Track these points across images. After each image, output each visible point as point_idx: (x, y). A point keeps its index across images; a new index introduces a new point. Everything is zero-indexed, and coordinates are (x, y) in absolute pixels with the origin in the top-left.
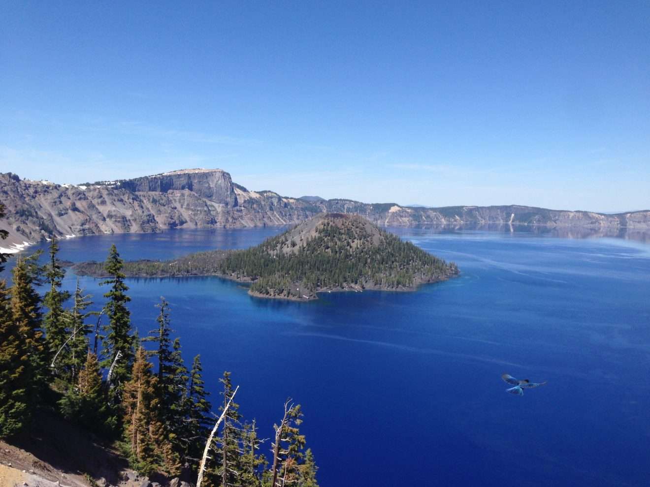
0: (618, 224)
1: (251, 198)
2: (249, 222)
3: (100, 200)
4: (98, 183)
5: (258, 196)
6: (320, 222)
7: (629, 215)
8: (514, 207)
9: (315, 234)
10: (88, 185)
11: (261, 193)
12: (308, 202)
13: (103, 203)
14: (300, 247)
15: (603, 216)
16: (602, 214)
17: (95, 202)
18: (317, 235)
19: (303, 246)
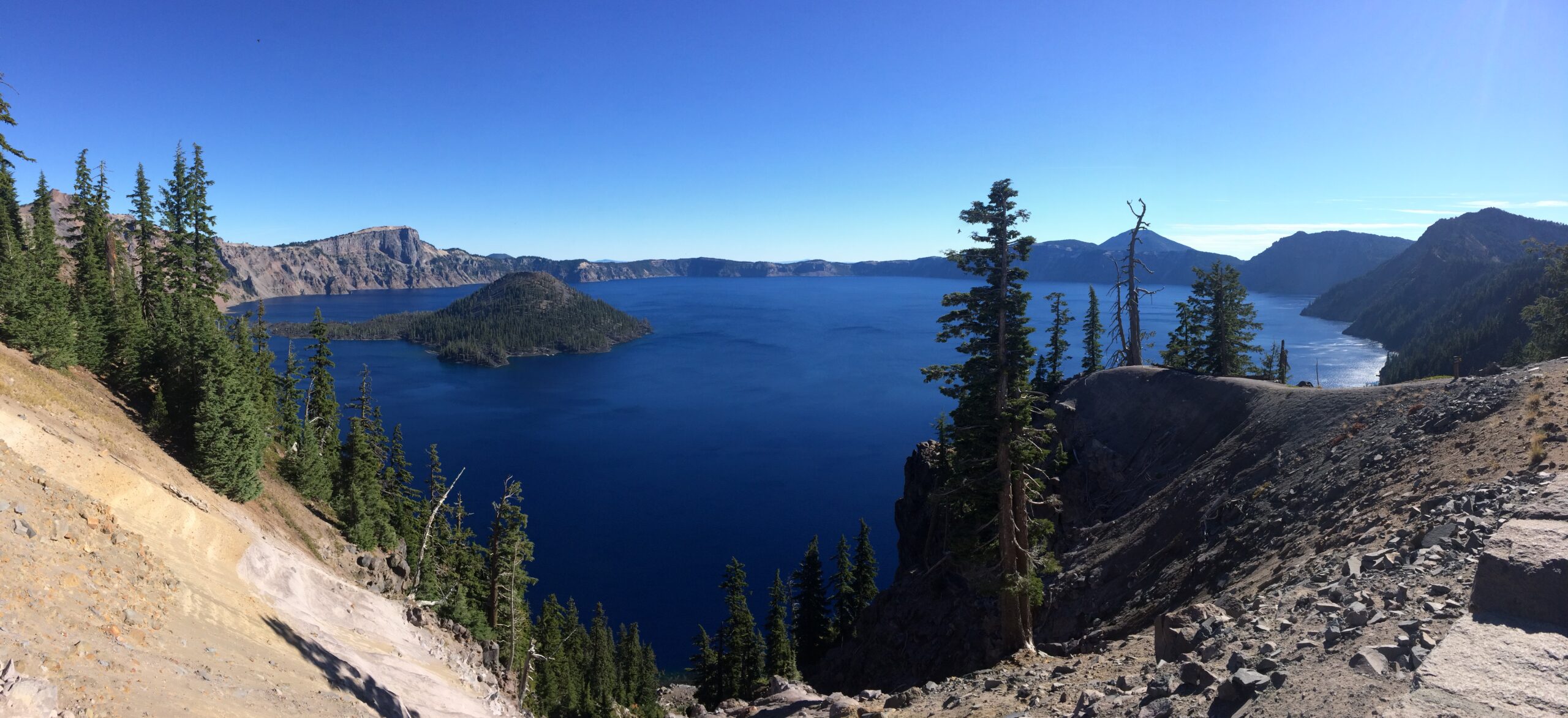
1: (438, 256)
2: (437, 281)
3: (293, 261)
4: (292, 244)
5: (446, 253)
10: (283, 246)
11: (450, 251)
12: (495, 260)
13: (295, 263)
17: (289, 263)
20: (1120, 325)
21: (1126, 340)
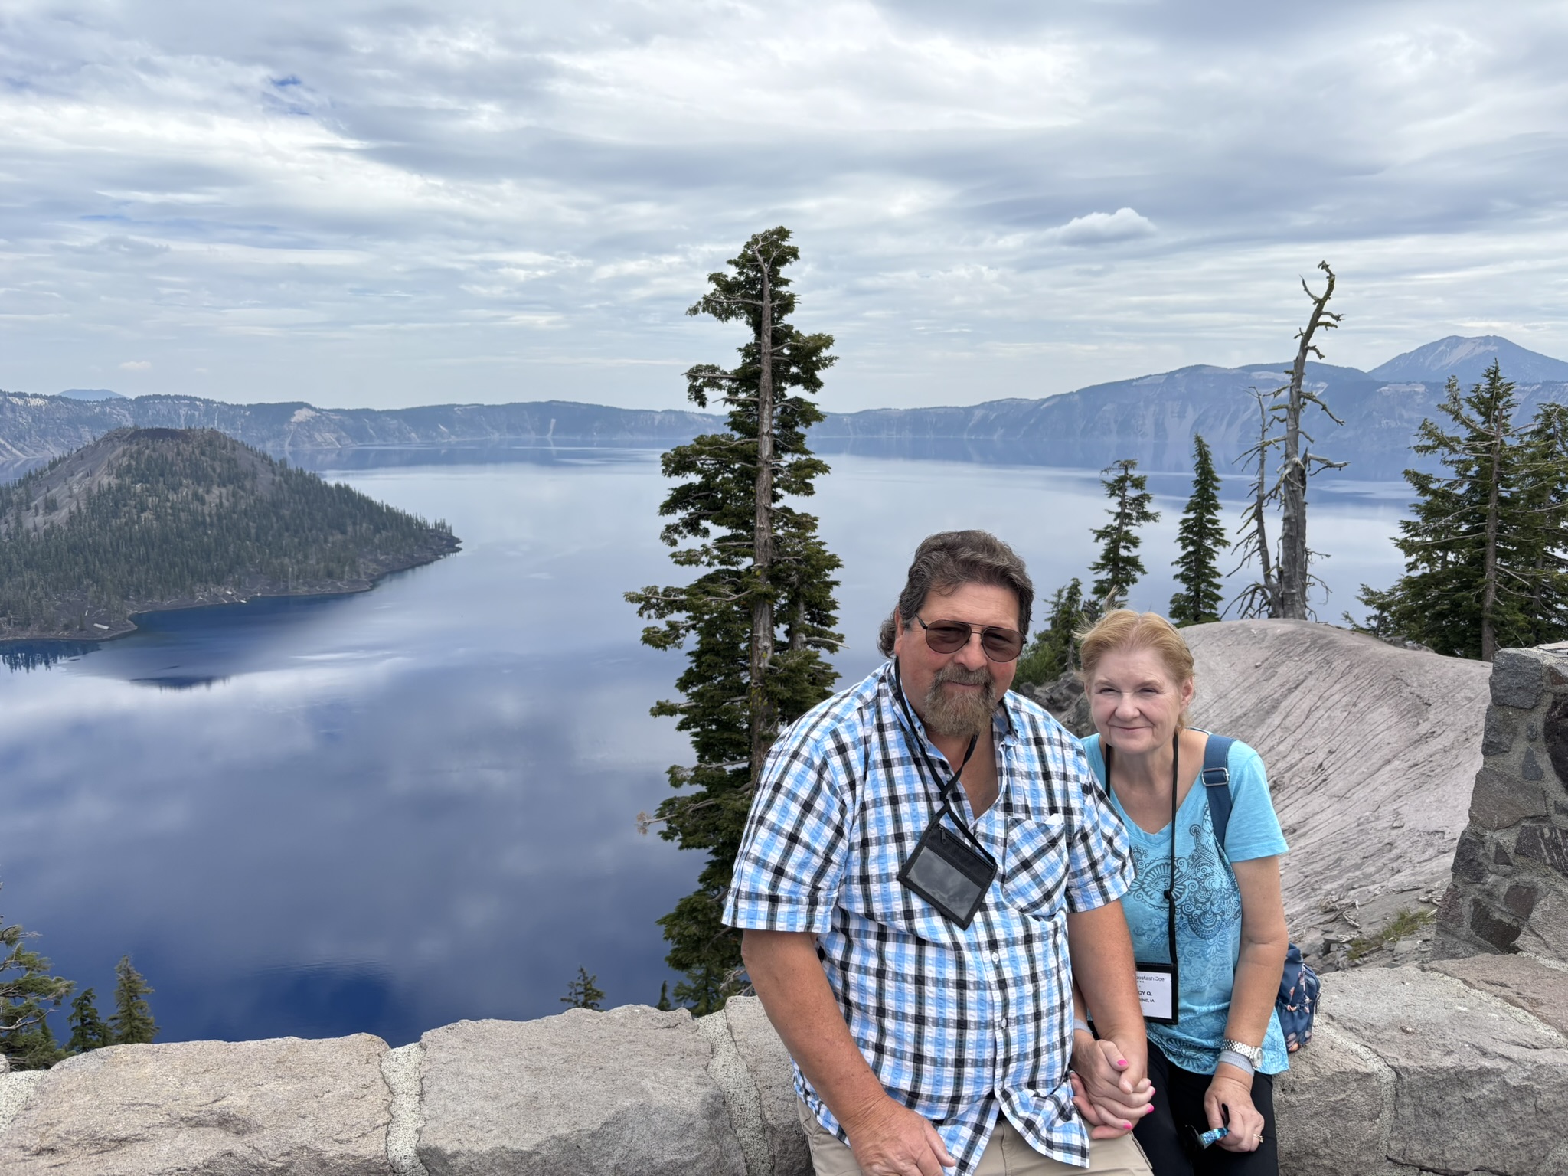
8: (555, 404)
9: (107, 480)
12: (79, 404)
14: (70, 512)
19: (78, 508)
20: (1260, 530)
21: (1273, 563)
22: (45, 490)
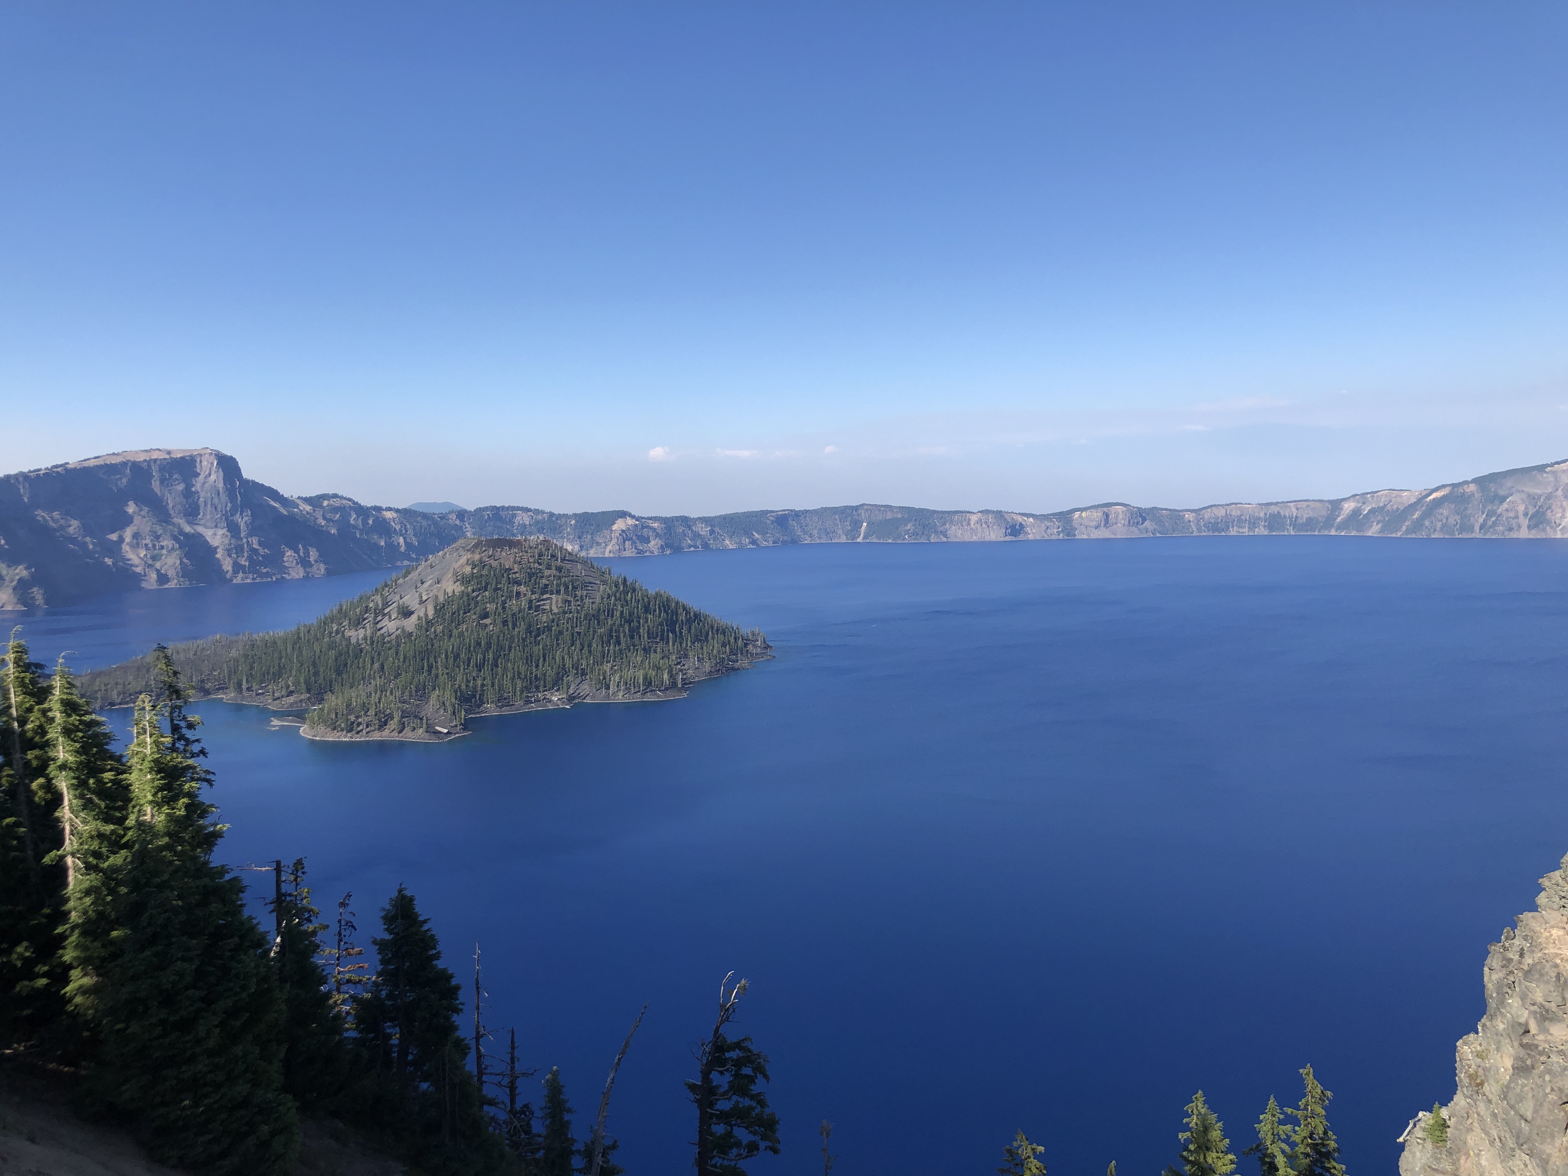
0: (1059, 533)
5: (308, 507)
6: (463, 560)
7: (1077, 514)
8: (865, 507)
9: (451, 587)
11: (315, 500)
12: (425, 516)
14: (419, 618)
15: (1031, 520)
16: (1028, 515)
18: (458, 588)
19: (426, 615)
22: (398, 597)
